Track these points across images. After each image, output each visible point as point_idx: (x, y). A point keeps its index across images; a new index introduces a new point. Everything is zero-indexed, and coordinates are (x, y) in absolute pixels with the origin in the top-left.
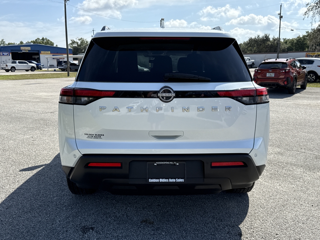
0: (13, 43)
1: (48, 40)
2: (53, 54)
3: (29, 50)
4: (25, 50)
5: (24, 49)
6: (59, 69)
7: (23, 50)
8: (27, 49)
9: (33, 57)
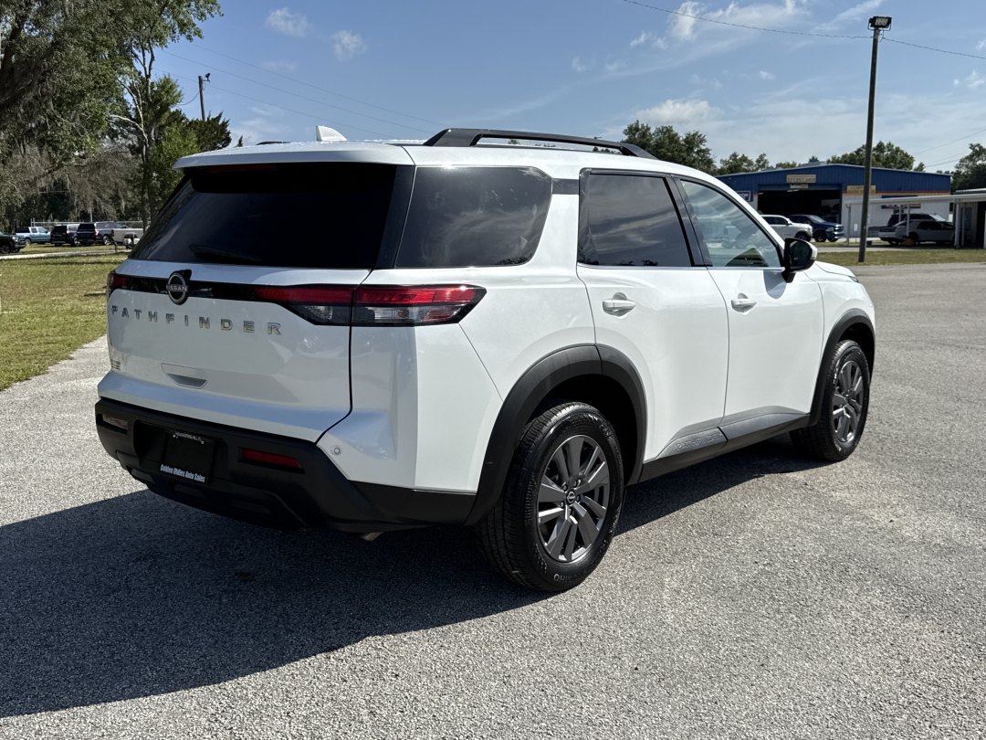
0: (791, 163)
1: (898, 150)
2: (885, 194)
3: (810, 185)
4: (799, 184)
5: (795, 181)
6: (883, 239)
7: (793, 184)
8: (805, 181)
9: (825, 202)
